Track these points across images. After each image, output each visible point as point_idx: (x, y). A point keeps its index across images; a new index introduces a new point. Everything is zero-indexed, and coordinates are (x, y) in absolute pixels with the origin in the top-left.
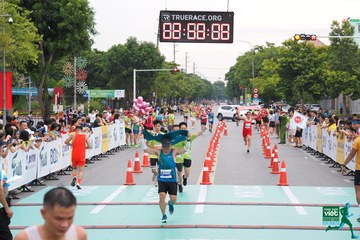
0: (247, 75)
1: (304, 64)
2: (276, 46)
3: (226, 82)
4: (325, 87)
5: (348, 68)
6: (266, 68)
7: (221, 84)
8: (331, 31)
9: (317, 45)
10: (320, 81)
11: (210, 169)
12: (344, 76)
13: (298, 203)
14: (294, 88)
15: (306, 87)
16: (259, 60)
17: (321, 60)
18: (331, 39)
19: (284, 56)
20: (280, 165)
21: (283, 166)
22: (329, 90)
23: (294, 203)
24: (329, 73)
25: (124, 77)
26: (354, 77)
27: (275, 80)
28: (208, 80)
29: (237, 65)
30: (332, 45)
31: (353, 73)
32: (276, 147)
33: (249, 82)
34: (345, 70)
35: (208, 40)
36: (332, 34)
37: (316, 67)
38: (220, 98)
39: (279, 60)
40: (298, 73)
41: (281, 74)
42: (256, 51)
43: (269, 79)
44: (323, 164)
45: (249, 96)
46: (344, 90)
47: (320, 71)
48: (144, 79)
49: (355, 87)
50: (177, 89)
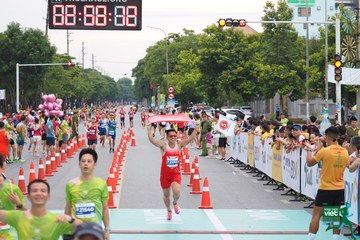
0: (159, 70)
1: (231, 56)
2: (195, 33)
3: (133, 79)
4: (258, 84)
5: (286, 61)
6: (183, 61)
7: (127, 82)
8: (264, 15)
9: (246, 33)
10: (251, 78)
11: (114, 188)
12: (281, 71)
13: (224, 230)
14: (218, 87)
15: (234, 85)
16: (174, 51)
17: (252, 52)
18: (263, 25)
19: (206, 46)
20: (201, 183)
21: (206, 184)
22: (263, 89)
23: (219, 229)
24: (262, 67)
25: (4, 74)
26: (293, 72)
27: (194, 76)
28: (111, 77)
29: (147, 58)
30: (266, 32)
31: (292, 67)
32: (196, 161)
33: (162, 79)
34: (281, 63)
35: (110, 27)
36: (266, 19)
37: (246, 60)
38: (126, 100)
39: (199, 51)
40: (223, 67)
41: (203, 69)
42: (171, 40)
43: (187, 75)
44: (255, 181)
45: (162, 97)
46: (280, 88)
47: (251, 65)
48: (30, 77)
49: (294, 84)
50: (72, 88)
